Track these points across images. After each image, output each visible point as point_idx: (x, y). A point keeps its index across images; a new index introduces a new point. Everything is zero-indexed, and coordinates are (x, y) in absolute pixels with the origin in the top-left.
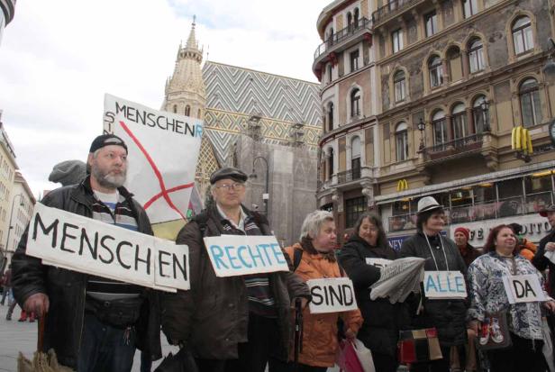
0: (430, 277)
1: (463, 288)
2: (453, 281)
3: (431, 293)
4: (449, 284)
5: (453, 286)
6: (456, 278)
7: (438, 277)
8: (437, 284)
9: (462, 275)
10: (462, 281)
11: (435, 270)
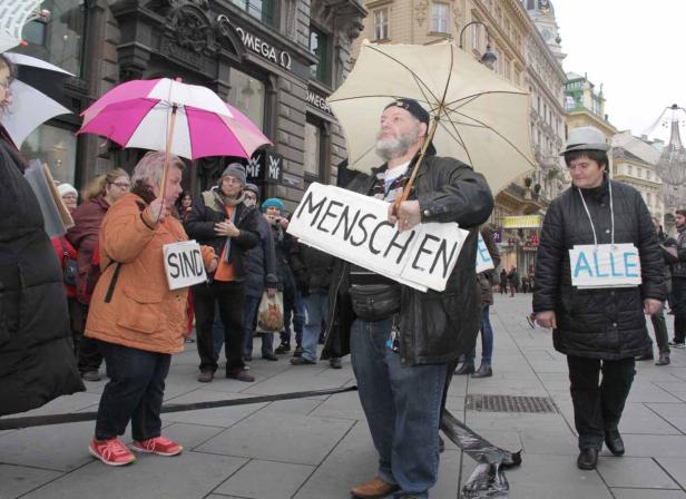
0: (582, 255)
1: (637, 270)
2: (619, 260)
3: (581, 280)
4: (612, 264)
5: (620, 268)
6: (626, 255)
7: (595, 255)
8: (592, 266)
9: (636, 250)
10: (635, 260)
11: (591, 242)
